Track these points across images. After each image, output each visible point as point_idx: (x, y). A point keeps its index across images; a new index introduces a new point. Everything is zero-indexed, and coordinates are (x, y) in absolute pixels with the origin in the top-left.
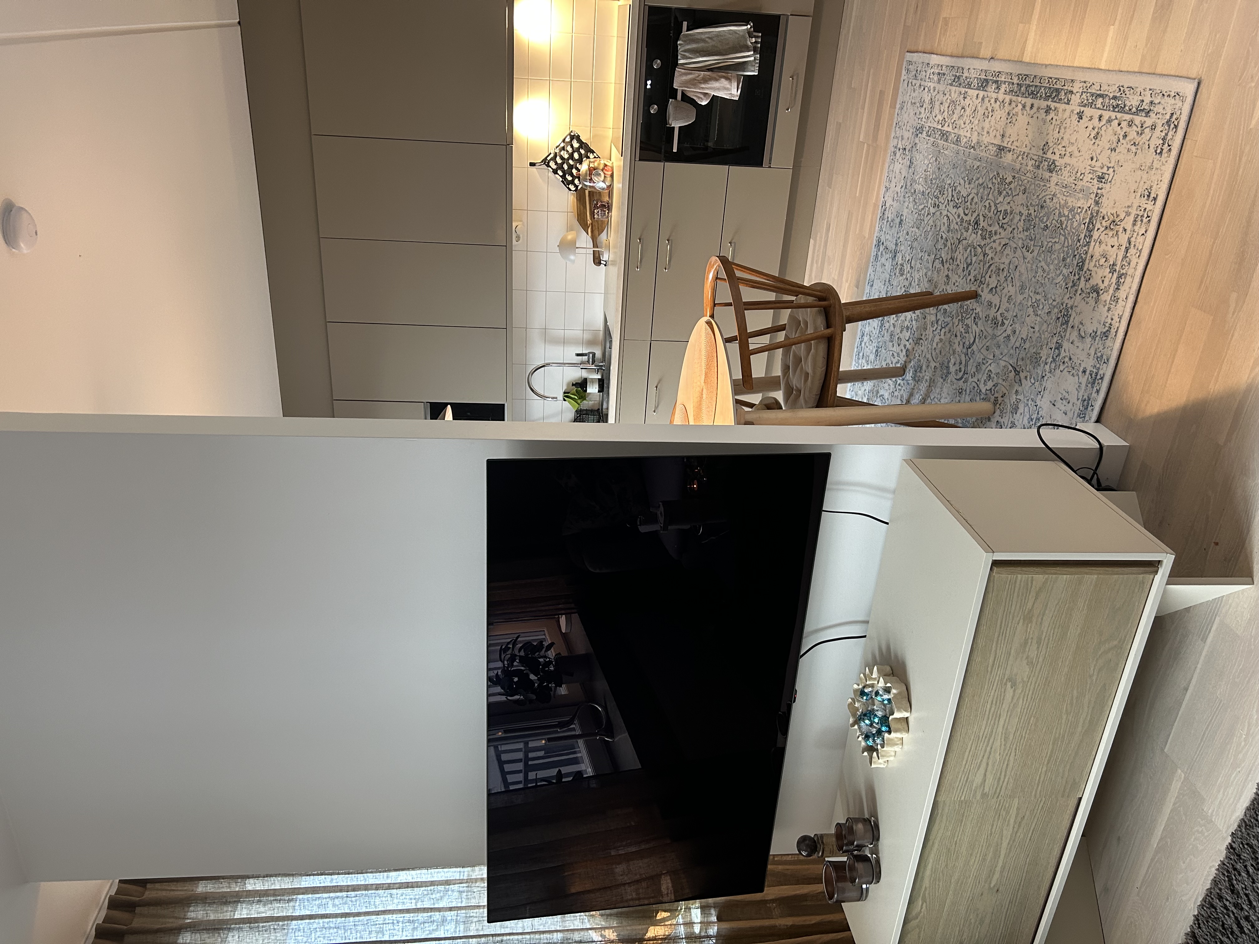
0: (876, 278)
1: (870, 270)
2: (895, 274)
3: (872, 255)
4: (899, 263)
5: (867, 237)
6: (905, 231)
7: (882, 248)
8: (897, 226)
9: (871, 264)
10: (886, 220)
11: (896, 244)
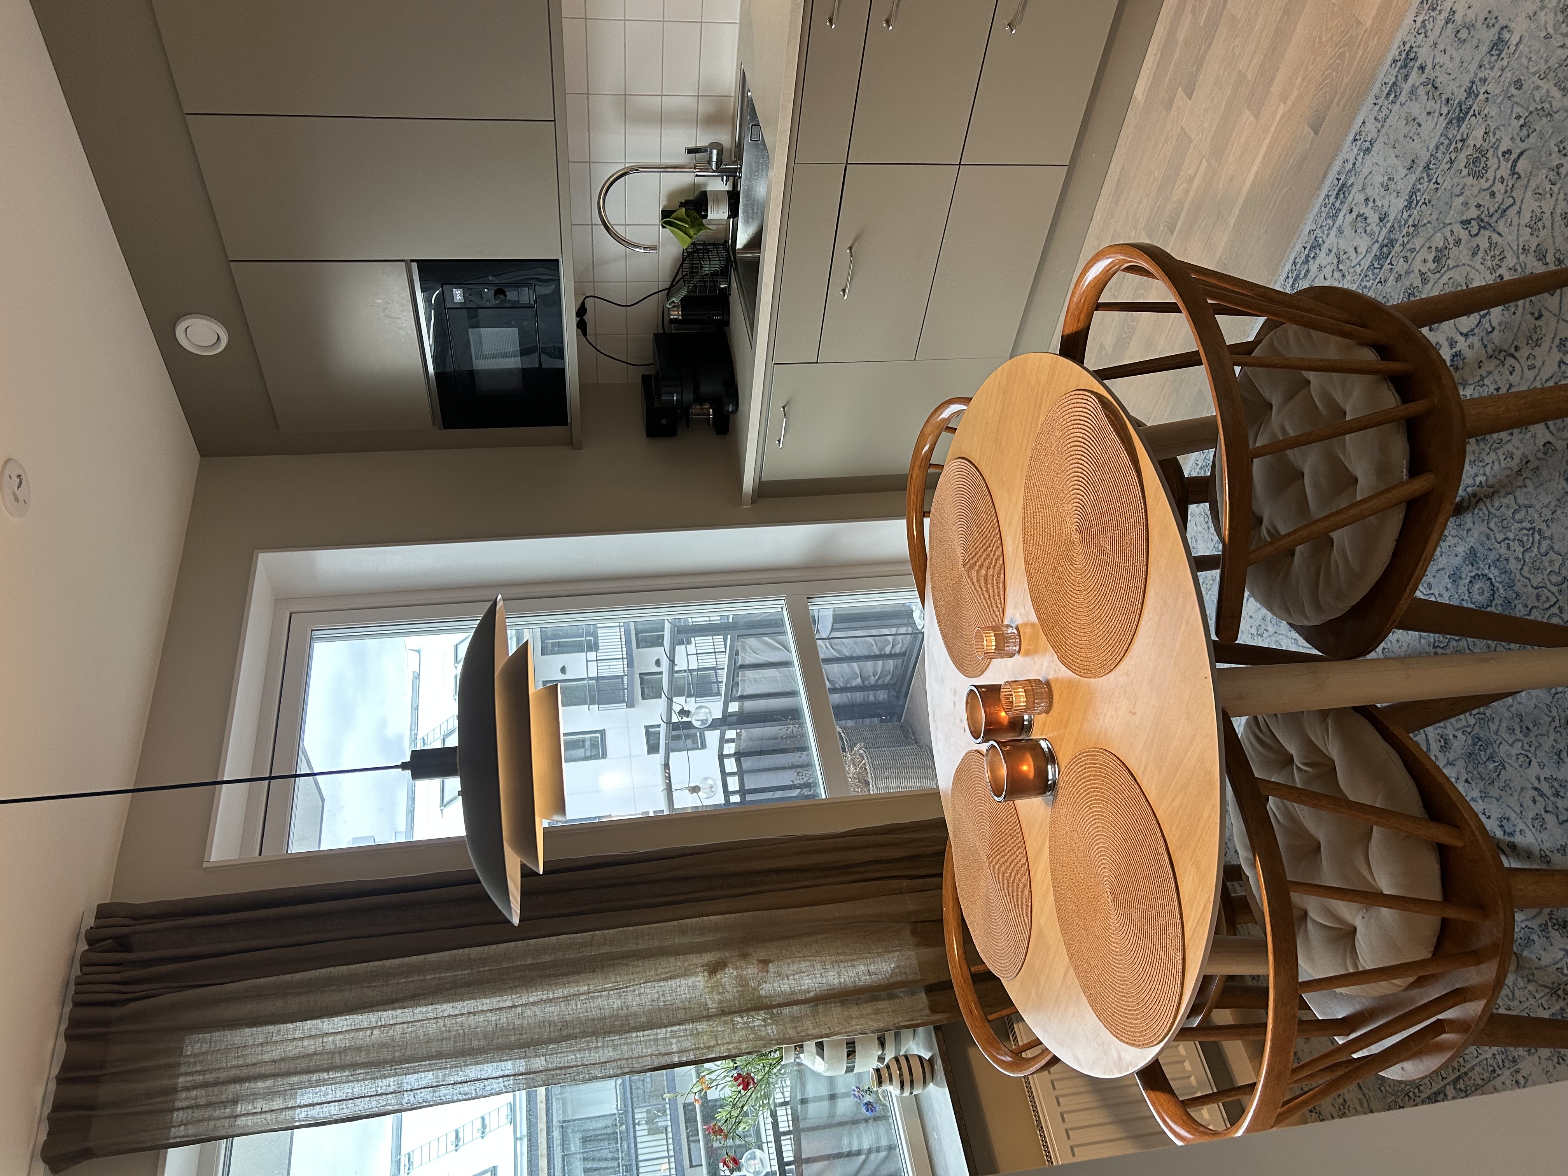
0: (1382, 139)
1: (1365, 112)
2: (1451, 162)
3: (1380, 79)
4: (1471, 142)
5: (1368, 24)
6: (1508, 74)
7: (1415, 77)
8: (1484, 49)
9: (1371, 99)
10: (1445, 15)
11: (1470, 92)
